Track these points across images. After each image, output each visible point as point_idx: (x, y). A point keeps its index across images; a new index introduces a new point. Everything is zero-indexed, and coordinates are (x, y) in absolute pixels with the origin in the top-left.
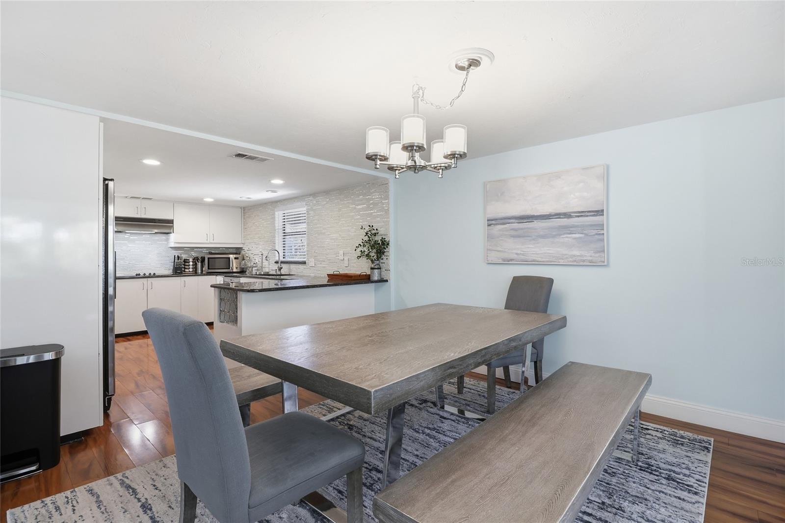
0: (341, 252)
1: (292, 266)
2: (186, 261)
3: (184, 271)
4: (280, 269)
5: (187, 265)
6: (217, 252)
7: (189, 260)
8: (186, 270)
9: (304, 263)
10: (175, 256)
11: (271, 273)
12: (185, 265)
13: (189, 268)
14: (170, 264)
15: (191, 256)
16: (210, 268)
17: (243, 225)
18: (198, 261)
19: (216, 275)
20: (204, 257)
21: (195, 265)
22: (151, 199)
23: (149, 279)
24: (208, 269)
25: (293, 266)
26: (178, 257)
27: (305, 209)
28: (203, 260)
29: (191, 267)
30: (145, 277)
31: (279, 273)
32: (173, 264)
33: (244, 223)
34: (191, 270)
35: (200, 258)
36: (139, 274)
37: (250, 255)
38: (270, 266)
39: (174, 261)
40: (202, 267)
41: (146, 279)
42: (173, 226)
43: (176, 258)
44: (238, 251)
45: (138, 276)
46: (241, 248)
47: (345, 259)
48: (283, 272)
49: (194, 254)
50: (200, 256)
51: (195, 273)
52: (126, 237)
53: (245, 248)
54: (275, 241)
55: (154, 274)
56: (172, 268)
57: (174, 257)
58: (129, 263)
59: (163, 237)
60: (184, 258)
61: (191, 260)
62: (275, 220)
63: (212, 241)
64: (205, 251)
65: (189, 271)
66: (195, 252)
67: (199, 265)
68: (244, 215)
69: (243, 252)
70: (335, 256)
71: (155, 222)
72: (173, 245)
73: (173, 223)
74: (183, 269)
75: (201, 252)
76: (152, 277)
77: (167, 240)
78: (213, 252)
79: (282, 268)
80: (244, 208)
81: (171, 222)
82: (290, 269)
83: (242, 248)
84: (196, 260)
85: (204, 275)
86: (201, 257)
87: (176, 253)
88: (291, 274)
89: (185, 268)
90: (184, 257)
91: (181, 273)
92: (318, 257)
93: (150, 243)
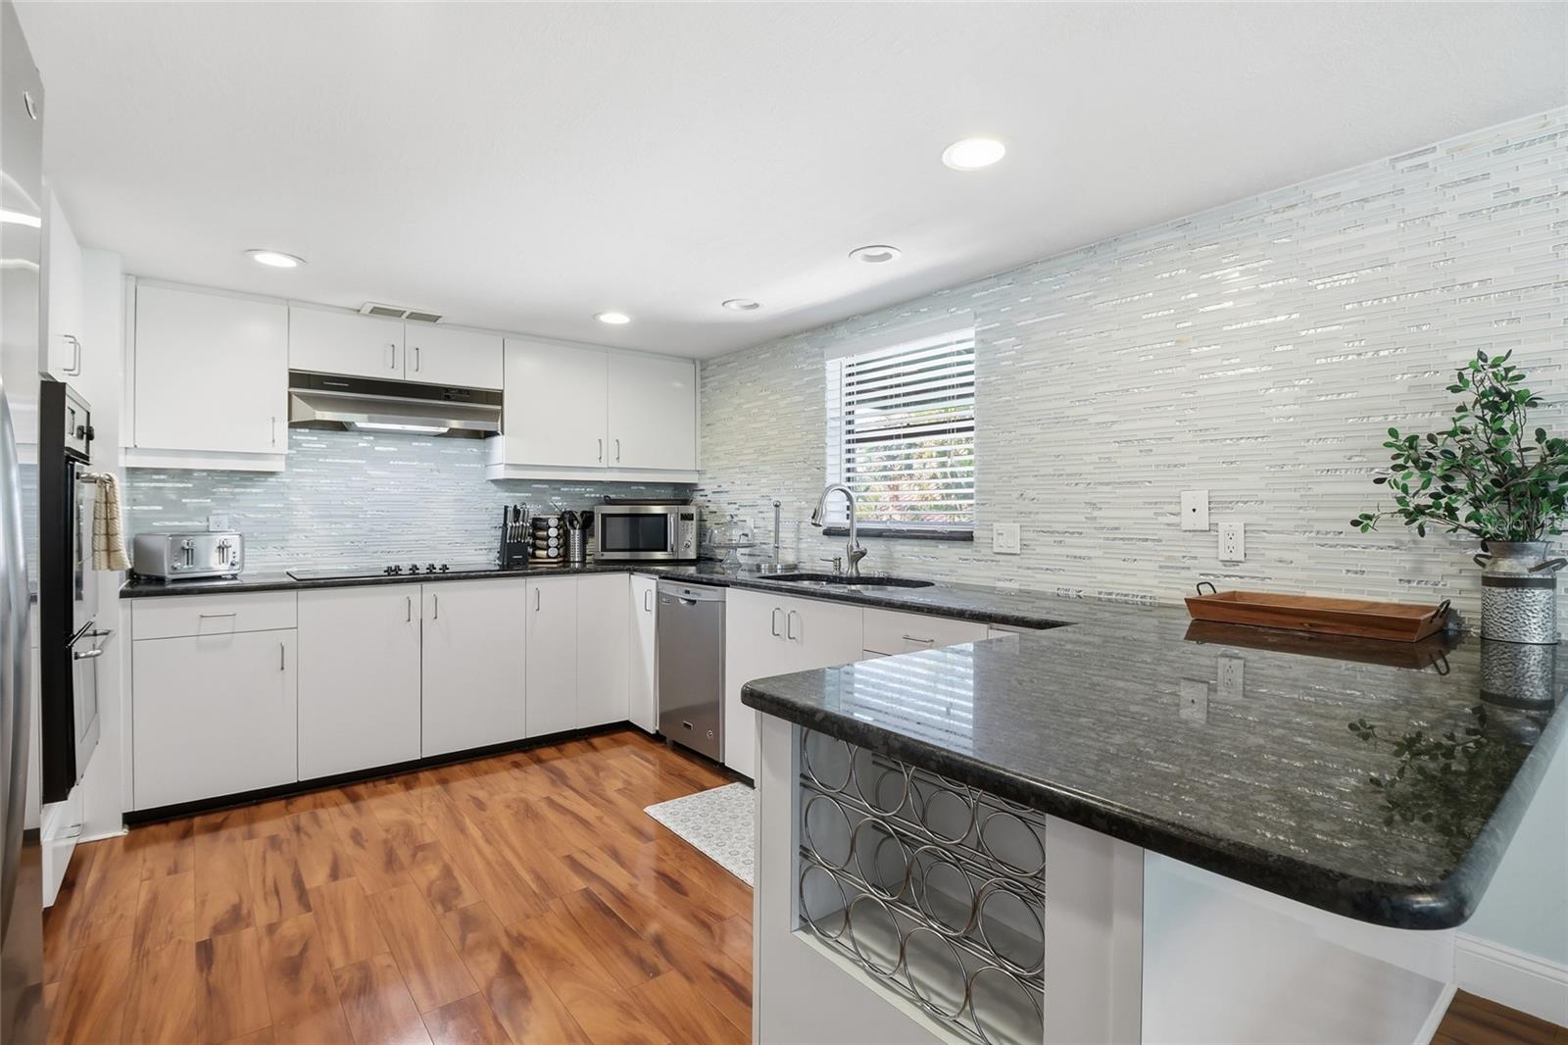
0: (1197, 497)
1: (899, 548)
2: (538, 524)
3: (534, 556)
4: (856, 557)
5: (542, 539)
6: (623, 496)
7: (546, 520)
8: (539, 553)
9: (967, 537)
10: (506, 508)
11: (807, 568)
12: (535, 538)
13: (548, 547)
14: (493, 532)
15: (550, 510)
16: (608, 547)
17: (699, 415)
18: (571, 524)
19: (631, 572)
20: (593, 513)
21: (564, 537)
22: (433, 319)
23: (427, 586)
24: (604, 549)
25: (901, 548)
26: (517, 512)
27: (970, 333)
28: (588, 518)
29: (553, 542)
30: (415, 577)
31: (846, 569)
32: (499, 532)
33: (702, 409)
34: (553, 552)
35: (578, 516)
36: (398, 569)
37: (725, 506)
38: (803, 546)
39: (505, 524)
40: (584, 542)
41: (417, 587)
42: (502, 410)
43: (510, 515)
44: (682, 494)
45: (393, 577)
46: (691, 487)
47: (1223, 526)
48: (865, 568)
49: (559, 503)
50: (578, 508)
51: (563, 566)
52: (361, 445)
53: (707, 485)
54: (824, 461)
55: (445, 567)
56: (497, 545)
57: (503, 511)
58: (372, 530)
59: (473, 447)
60: (532, 516)
61: (553, 522)
62: (824, 389)
63: (615, 464)
64: (591, 493)
65: (549, 557)
66: (564, 495)
67: (576, 536)
68: (703, 385)
69: (698, 498)
70: (1150, 513)
71: (448, 398)
72: (500, 473)
73: (501, 403)
74: (530, 550)
75: (581, 496)
76: (437, 579)
77: (485, 458)
78: (613, 496)
79: (863, 554)
80: (702, 362)
81: (496, 397)
82: (889, 558)
83: (695, 485)
84: (566, 519)
85: (590, 571)
86: (583, 512)
87: (510, 499)
88: (896, 574)
89: (535, 547)
90: (533, 510)
91: (523, 563)
92: (1041, 517)
93: (432, 465)
